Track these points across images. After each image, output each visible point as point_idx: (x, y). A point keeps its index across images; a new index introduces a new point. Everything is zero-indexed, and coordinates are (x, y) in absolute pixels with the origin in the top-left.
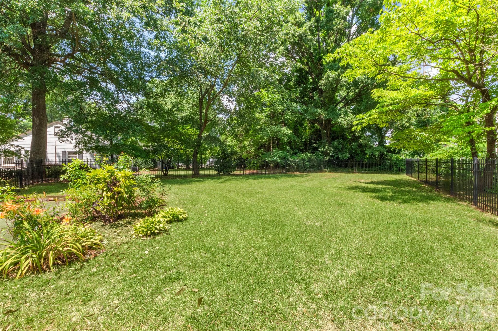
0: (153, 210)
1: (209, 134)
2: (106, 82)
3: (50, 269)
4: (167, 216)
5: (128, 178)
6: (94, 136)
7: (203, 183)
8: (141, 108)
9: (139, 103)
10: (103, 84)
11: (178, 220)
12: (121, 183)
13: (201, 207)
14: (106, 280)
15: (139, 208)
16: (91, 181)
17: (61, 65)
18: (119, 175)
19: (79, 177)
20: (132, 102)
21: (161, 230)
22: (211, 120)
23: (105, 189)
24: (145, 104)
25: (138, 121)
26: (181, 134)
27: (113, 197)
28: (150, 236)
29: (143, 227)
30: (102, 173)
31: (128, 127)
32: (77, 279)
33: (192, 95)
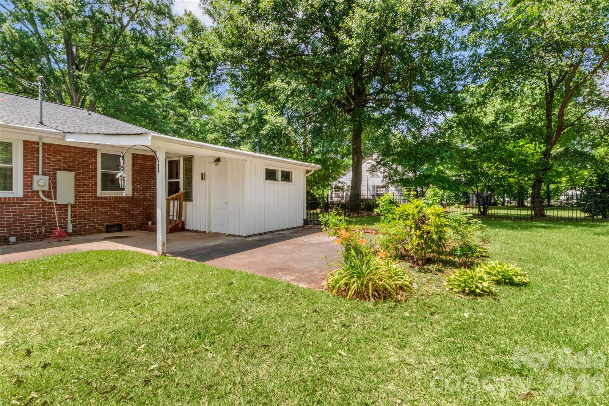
0: (470, 260)
1: (567, 149)
2: (411, 108)
3: (369, 298)
4: (494, 273)
5: (439, 215)
6: (400, 169)
7: (555, 230)
8: (450, 128)
9: (447, 123)
10: (408, 110)
11: (512, 283)
12: (430, 221)
13: (554, 270)
14: (420, 331)
15: (452, 253)
16: (400, 217)
17: (373, 103)
18: (428, 211)
19: (389, 212)
20: (439, 123)
21: (485, 291)
22: (572, 125)
23: (413, 226)
24: (454, 122)
25: (446, 145)
26: (511, 154)
27: (421, 237)
28: (468, 294)
29: (458, 280)
30: (410, 208)
31: (434, 154)
32: (391, 318)
33: (530, 91)
